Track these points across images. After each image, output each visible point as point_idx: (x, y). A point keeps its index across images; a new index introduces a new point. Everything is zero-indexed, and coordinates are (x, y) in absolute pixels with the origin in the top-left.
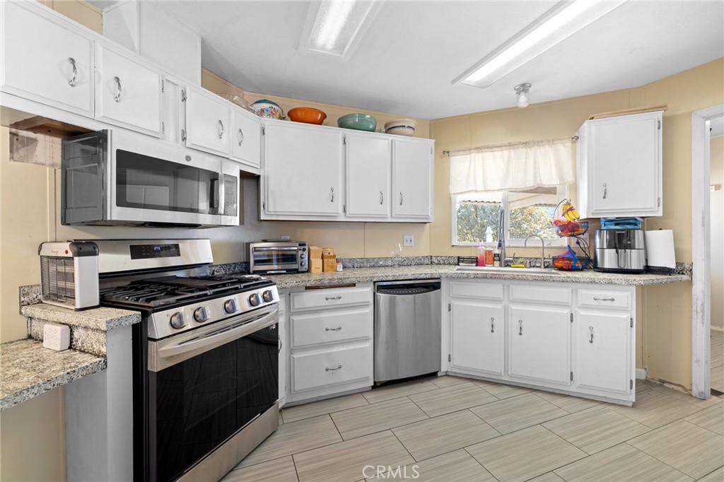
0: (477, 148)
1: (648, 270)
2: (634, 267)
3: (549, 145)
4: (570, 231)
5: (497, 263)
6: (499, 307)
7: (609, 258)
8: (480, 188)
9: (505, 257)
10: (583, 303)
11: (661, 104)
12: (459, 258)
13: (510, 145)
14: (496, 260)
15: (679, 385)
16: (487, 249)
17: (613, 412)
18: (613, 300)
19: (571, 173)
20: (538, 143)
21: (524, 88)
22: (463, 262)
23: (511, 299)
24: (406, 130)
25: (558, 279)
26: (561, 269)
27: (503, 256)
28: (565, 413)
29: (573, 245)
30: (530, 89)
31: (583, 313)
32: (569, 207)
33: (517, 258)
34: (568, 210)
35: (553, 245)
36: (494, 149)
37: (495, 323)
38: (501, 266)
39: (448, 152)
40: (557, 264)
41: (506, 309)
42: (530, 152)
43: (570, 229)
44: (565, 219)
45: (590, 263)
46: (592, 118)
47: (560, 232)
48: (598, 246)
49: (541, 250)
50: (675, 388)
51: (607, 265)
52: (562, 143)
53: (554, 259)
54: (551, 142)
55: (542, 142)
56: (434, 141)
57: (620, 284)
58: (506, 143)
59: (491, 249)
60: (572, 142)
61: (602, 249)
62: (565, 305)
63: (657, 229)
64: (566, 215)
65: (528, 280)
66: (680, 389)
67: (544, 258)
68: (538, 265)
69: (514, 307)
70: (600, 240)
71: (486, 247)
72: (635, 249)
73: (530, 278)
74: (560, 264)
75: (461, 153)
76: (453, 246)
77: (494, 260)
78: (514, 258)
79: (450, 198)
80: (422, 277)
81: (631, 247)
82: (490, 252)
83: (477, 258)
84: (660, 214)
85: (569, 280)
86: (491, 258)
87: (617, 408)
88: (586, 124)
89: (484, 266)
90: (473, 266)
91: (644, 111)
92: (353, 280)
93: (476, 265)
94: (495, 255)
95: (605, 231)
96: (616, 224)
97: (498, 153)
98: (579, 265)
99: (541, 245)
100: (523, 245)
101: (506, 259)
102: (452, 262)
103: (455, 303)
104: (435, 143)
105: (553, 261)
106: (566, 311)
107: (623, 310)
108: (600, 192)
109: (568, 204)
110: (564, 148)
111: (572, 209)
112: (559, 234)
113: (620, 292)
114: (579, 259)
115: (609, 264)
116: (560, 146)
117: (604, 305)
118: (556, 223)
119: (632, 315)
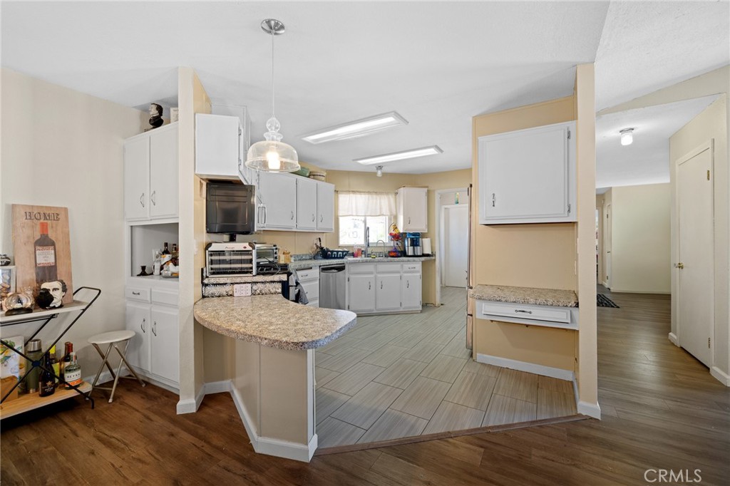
0: (353, 191)
1: (424, 255)
2: (419, 254)
5: (363, 256)
6: (372, 276)
7: (410, 251)
8: (354, 214)
10: (405, 270)
11: (426, 185)
13: (369, 193)
14: (363, 254)
18: (415, 268)
19: (395, 210)
20: (381, 193)
21: (380, 168)
23: (377, 272)
24: (322, 177)
26: (393, 257)
27: (367, 252)
29: (396, 245)
30: (383, 168)
31: (405, 275)
35: (388, 245)
37: (371, 284)
38: (366, 257)
39: (337, 191)
41: (376, 277)
42: (378, 197)
43: (397, 237)
44: (394, 233)
45: (404, 254)
48: (406, 245)
49: (384, 248)
51: (410, 254)
53: (389, 252)
54: (387, 193)
57: (417, 261)
58: (367, 191)
59: (360, 248)
60: (395, 195)
61: (408, 246)
62: (398, 272)
63: (426, 238)
64: (395, 231)
67: (385, 252)
68: (381, 256)
69: (379, 275)
70: (408, 243)
71: (357, 247)
72: (420, 246)
74: (392, 254)
76: (340, 246)
78: (372, 252)
81: (418, 245)
82: (360, 250)
83: (353, 253)
84: (426, 231)
86: (361, 253)
87: (416, 314)
88: (401, 189)
89: (357, 257)
91: (421, 187)
92: (311, 266)
94: (362, 251)
95: (409, 239)
96: (413, 236)
98: (399, 254)
99: (383, 246)
103: (352, 277)
104: (334, 186)
106: (399, 275)
107: (418, 272)
108: (408, 221)
109: (395, 225)
110: (392, 197)
111: (396, 228)
112: (392, 240)
113: (417, 265)
114: (399, 252)
115: (410, 253)
116: (390, 196)
117: (412, 271)
118: (391, 234)
119: (421, 273)
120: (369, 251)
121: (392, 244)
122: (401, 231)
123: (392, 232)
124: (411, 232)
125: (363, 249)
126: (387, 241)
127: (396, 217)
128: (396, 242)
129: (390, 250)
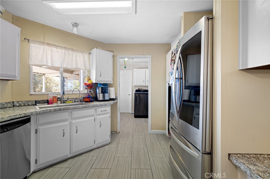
0: (48, 44)
1: (111, 99)
2: (107, 99)
3: (81, 53)
4: (90, 87)
5: (59, 102)
6: (67, 123)
7: (100, 97)
9: (63, 99)
10: (98, 113)
11: (112, 50)
12: (36, 101)
13: (66, 48)
14: (59, 101)
15: (114, 131)
16: (54, 95)
17: (106, 148)
18: (106, 111)
19: (89, 66)
20: (78, 51)
21: (76, 25)
22: (39, 103)
23: (72, 118)
25: (91, 106)
26: (87, 102)
27: (62, 98)
28: (96, 157)
29: (89, 92)
30: (78, 27)
31: (98, 117)
32: (89, 78)
33: (69, 99)
34: (89, 80)
35: (82, 92)
36: (57, 47)
37: (65, 131)
38: (61, 103)
39: (28, 40)
40: (85, 100)
41: (71, 124)
42: (74, 54)
44: (88, 83)
45: (96, 99)
46: (97, 48)
47: (87, 87)
48: (98, 93)
49: (79, 95)
50: (114, 132)
52: (86, 54)
53: (84, 98)
54: (82, 52)
55: (79, 51)
56: (21, 29)
57: (108, 105)
58: (64, 46)
59: (56, 95)
60: (89, 55)
61: (99, 93)
62: (93, 116)
63: (111, 87)
64: (88, 81)
65: (80, 108)
66: (115, 132)
67: (80, 98)
68: (77, 101)
69: (73, 121)
70: (99, 91)
71: (53, 95)
72: (107, 93)
73: (81, 107)
74: (87, 100)
75: (38, 43)
76: (31, 95)
77: (58, 101)
78: (68, 99)
79: (29, 67)
80: (16, 117)
82: (56, 97)
83: (48, 100)
84: (112, 83)
85: (94, 106)
86: (56, 100)
87: (107, 146)
88: (95, 49)
89: (52, 104)
90: (46, 105)
91: (109, 51)
93: (48, 104)
94: (58, 98)
95: (100, 88)
96: (103, 85)
97: (59, 50)
99: (79, 93)
100: (72, 93)
101: (64, 100)
102: (30, 103)
103: (40, 128)
104: (21, 30)
105: (83, 99)
106: (93, 118)
107: (108, 113)
108: (99, 74)
109: (89, 77)
110: (86, 56)
111: (90, 79)
112: (86, 89)
113: (107, 108)
114: (92, 97)
115: (101, 98)
116: (85, 55)
117: (104, 113)
118: (85, 84)
119: (110, 114)
120: (65, 97)
121: (86, 91)
122: (94, 82)
123: (86, 82)
124: (102, 83)
125: (59, 96)
126: (82, 89)
127: (89, 71)
128: (89, 90)
129: (84, 96)
